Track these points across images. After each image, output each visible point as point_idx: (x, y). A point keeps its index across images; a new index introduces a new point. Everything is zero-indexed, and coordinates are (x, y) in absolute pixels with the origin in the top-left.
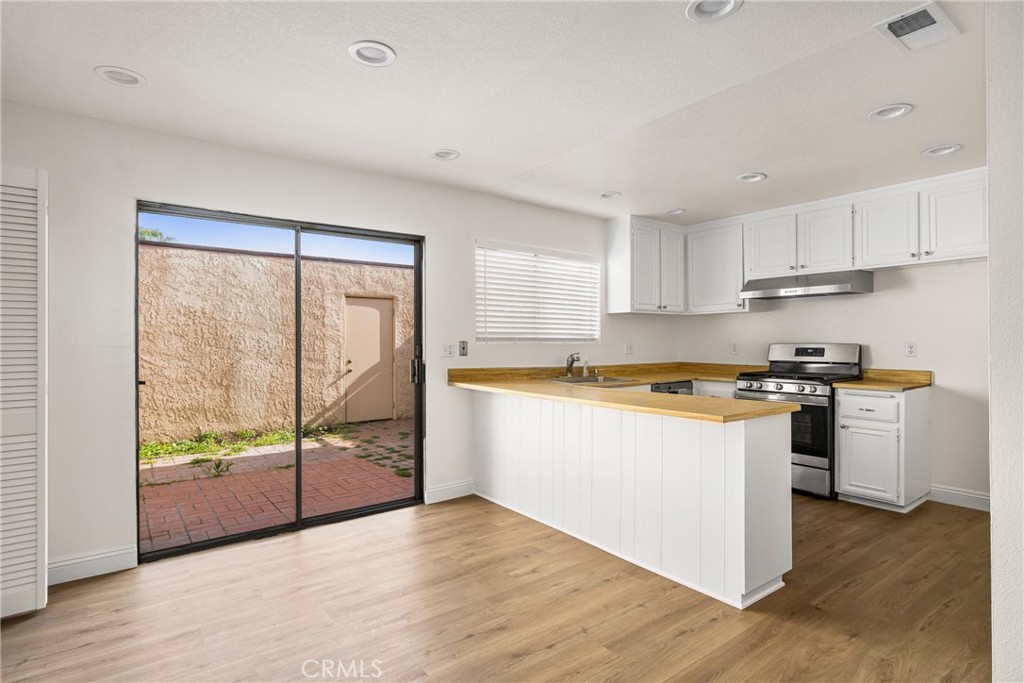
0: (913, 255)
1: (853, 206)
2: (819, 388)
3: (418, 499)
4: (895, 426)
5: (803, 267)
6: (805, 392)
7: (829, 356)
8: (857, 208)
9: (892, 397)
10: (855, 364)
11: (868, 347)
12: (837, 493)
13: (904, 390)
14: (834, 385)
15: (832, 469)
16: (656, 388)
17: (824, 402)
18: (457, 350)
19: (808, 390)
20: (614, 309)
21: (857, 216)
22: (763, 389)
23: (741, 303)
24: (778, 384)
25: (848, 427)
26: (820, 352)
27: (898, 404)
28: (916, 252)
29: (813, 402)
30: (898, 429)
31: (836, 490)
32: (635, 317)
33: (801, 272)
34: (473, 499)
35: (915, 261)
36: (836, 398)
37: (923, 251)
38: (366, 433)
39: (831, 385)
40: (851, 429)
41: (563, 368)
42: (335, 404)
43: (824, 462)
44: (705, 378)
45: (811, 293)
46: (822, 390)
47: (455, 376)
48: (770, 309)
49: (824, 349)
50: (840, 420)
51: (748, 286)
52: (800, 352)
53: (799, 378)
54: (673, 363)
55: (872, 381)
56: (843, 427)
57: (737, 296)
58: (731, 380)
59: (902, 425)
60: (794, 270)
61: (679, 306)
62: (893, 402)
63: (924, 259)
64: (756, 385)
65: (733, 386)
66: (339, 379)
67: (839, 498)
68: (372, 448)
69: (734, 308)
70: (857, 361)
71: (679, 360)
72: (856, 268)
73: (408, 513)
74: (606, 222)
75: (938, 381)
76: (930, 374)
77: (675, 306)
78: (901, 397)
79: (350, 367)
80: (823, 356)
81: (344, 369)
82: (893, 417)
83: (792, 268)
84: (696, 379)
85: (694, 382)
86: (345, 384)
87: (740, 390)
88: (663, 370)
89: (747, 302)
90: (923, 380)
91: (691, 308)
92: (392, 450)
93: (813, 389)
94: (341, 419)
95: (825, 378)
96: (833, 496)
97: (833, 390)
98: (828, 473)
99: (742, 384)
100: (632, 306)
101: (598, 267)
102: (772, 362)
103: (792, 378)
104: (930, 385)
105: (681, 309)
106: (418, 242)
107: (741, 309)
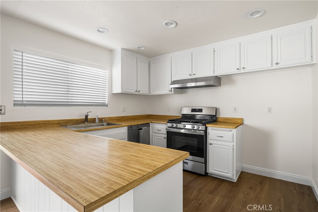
0: (238, 69)
1: (214, 49)
2: (200, 126)
4: (232, 144)
5: (194, 74)
6: (195, 128)
7: (204, 112)
8: (215, 50)
9: (231, 131)
10: (214, 115)
11: (219, 108)
12: (208, 173)
13: (236, 127)
14: (207, 125)
15: (206, 163)
16: (130, 128)
17: (202, 133)
19: (196, 127)
20: (115, 91)
21: (215, 53)
22: (178, 127)
23: (170, 90)
24: (184, 125)
25: (212, 144)
26: (200, 110)
27: (233, 134)
28: (239, 68)
29: (198, 133)
30: (233, 145)
31: (207, 172)
32: (123, 95)
33: (194, 77)
35: (238, 72)
36: (207, 131)
37: (242, 68)
39: (205, 125)
40: (213, 145)
41: (82, 119)
43: (203, 160)
44: (155, 122)
45: (197, 85)
46: (202, 128)
48: (182, 93)
49: (202, 109)
50: (209, 141)
51: (173, 83)
52: (193, 110)
53: (192, 122)
54: (145, 115)
55: (221, 122)
56: (210, 144)
57: (169, 86)
58: (165, 123)
59: (235, 143)
60: (191, 76)
61: (147, 91)
62: (231, 133)
63: (242, 71)
64: (175, 125)
65: (166, 125)
67: (208, 175)
69: (167, 92)
70: (215, 114)
71: (148, 114)
72: (215, 75)
74: (111, 51)
75: (246, 122)
76: (242, 119)
77: (144, 91)
78: (234, 131)
80: (202, 112)
82: (231, 140)
83: (190, 75)
84: (151, 122)
85: (150, 124)
87: (169, 127)
88: (141, 118)
89: (173, 89)
90: (240, 122)
91: (151, 92)
93: (198, 127)
95: (203, 122)
96: (206, 175)
97: (206, 128)
98: (204, 165)
99: (169, 125)
100: (122, 90)
101: (107, 72)
102: (182, 114)
103: (189, 122)
104: (242, 124)
105: (147, 92)
107: (170, 93)
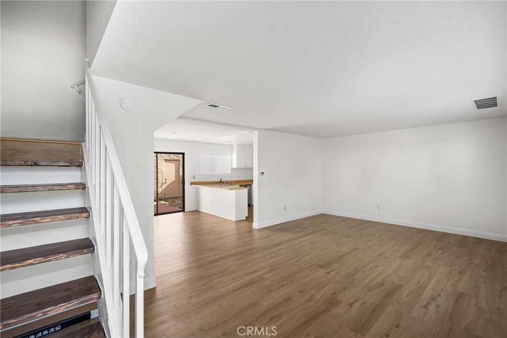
3: (183, 211)
16: (241, 186)
18: (192, 178)
20: (234, 167)
32: (238, 169)
34: (196, 211)
38: (171, 200)
41: (219, 181)
42: (162, 193)
47: (192, 184)
66: (163, 185)
68: (172, 204)
73: (181, 213)
74: (232, 146)
79: (166, 181)
81: (164, 182)
86: (164, 187)
92: (178, 204)
94: (163, 197)
100: (237, 166)
106: (183, 154)
